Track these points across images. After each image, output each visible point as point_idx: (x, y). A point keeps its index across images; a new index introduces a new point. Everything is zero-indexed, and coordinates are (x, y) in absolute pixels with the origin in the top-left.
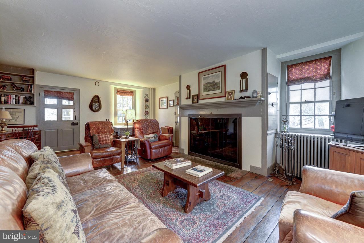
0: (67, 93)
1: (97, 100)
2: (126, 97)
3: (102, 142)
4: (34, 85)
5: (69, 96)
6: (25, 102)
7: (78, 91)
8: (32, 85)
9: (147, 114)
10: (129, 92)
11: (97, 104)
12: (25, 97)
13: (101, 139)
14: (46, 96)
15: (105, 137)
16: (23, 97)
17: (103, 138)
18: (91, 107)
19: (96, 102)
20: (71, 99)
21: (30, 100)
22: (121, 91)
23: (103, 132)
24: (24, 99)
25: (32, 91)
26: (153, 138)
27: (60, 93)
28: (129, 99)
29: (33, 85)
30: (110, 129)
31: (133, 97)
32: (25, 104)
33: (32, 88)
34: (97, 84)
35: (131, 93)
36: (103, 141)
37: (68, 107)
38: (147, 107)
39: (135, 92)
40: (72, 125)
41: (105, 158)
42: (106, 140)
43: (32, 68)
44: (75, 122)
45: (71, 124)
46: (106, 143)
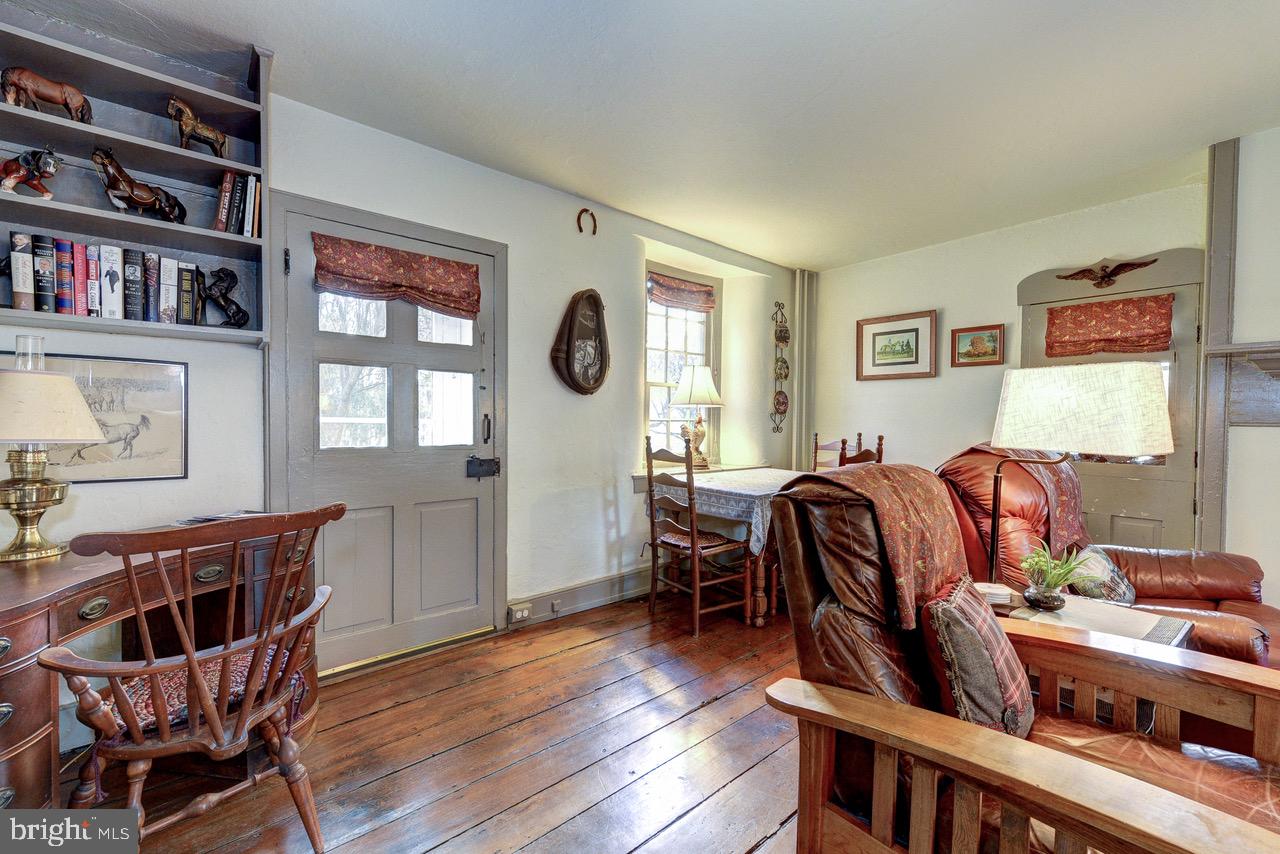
1: (591, 318)
4: (258, 178)
5: (453, 285)
7: (498, 256)
8: (244, 175)
9: (782, 408)
11: (590, 347)
12: (192, 267)
14: (327, 275)
16: (183, 265)
18: (561, 361)
19: (585, 335)
21: (224, 296)
22: (668, 282)
24: (186, 285)
25: (248, 227)
27: (409, 261)
29: (252, 180)
33: (243, 200)
34: (586, 222)
37: (447, 358)
38: (782, 370)
39: (721, 288)
40: (469, 476)
44: (484, 454)
45: (462, 468)
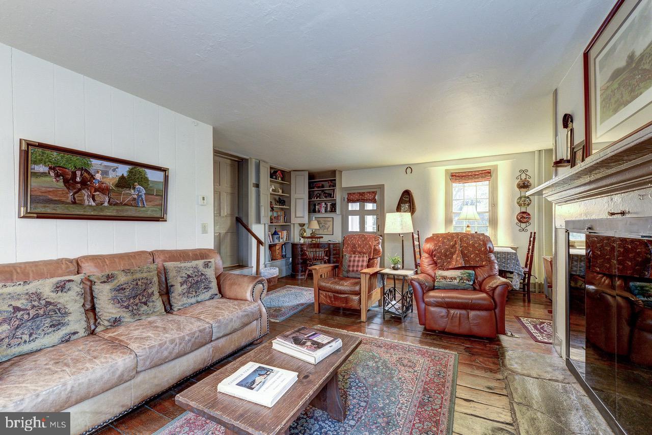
0: (369, 192)
1: (407, 198)
2: (474, 184)
3: (351, 269)
5: (371, 197)
6: (332, 209)
7: (381, 187)
9: (525, 220)
10: (481, 172)
11: (407, 206)
13: (352, 264)
14: (350, 200)
15: (358, 261)
17: (354, 261)
19: (405, 202)
20: (373, 201)
22: (461, 174)
23: (360, 253)
25: (335, 197)
26: (455, 279)
27: (362, 194)
28: (480, 189)
30: (371, 248)
31: (489, 183)
32: (332, 212)
34: (409, 170)
35: (486, 174)
36: (353, 266)
37: (370, 213)
38: (524, 201)
39: (497, 169)
41: (337, 295)
42: (358, 266)
43: (333, 169)
44: (379, 233)
46: (357, 271)
